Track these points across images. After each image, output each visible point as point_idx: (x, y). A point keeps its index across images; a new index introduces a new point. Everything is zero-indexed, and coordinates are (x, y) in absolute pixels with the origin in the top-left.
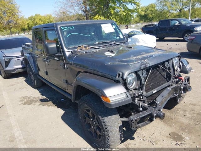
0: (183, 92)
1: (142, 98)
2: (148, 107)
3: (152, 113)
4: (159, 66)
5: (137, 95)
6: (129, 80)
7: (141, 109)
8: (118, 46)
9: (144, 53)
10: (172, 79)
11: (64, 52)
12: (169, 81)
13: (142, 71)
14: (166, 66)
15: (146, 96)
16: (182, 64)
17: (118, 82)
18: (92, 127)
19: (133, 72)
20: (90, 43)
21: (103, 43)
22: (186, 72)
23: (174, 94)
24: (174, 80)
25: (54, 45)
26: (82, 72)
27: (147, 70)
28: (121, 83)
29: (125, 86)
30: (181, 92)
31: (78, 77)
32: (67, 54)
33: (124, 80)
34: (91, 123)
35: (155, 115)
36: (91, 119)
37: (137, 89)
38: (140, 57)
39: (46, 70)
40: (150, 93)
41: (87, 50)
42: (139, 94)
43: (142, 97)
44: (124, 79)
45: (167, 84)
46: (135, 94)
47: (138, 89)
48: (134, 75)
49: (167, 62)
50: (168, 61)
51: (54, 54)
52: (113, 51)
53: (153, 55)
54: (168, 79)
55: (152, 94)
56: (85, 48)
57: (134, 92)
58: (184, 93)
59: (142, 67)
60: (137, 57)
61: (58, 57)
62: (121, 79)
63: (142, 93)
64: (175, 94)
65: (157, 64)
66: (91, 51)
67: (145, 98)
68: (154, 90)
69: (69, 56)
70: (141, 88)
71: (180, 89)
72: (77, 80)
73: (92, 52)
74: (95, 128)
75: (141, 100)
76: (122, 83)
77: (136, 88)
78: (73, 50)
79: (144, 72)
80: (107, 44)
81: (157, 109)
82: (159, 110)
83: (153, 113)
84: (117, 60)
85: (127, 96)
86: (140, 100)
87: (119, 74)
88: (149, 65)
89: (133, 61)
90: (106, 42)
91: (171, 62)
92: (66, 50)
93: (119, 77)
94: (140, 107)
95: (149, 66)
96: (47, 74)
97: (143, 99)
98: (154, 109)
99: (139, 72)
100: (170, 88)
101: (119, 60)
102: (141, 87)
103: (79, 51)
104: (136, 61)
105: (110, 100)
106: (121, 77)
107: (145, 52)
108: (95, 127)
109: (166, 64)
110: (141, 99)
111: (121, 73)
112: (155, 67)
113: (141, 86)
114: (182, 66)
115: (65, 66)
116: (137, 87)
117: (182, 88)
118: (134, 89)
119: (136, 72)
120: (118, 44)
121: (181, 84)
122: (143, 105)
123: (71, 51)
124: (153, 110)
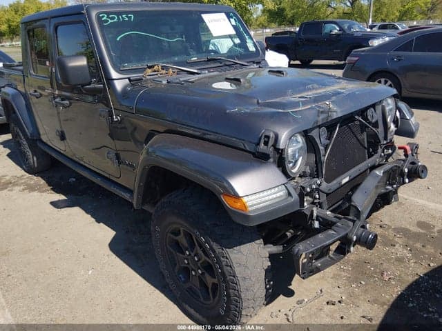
0: (407, 180)
1: (317, 196)
2: (335, 220)
3: (347, 234)
4: (356, 117)
5: (308, 190)
6: (289, 151)
7: (317, 225)
8: (244, 70)
9: (316, 86)
10: (380, 150)
11: (110, 80)
12: (373, 155)
13: (320, 128)
14: (369, 117)
15: (326, 191)
16: (400, 115)
17: (262, 158)
18: (193, 273)
19: (300, 133)
20: (176, 59)
21: (209, 60)
22: (410, 134)
23: (386, 184)
24: (383, 152)
25: (83, 62)
26: (160, 132)
27: (330, 126)
28: (271, 160)
29: (281, 168)
30: (403, 180)
31: (152, 146)
32: (119, 85)
33: (278, 153)
34: (188, 263)
35: (355, 238)
36: (187, 253)
37: (308, 174)
38: (309, 94)
39: (61, 127)
40: (334, 184)
41: (171, 75)
42: (314, 186)
43: (319, 194)
44: (279, 149)
45: (369, 162)
46: (303, 188)
47: (310, 176)
48: (300, 139)
49: (372, 109)
50: (373, 106)
51: (83, 86)
52: (238, 80)
53: (342, 91)
54: (371, 150)
55: (338, 186)
56: (164, 72)
57: (302, 182)
58: (409, 182)
59: (320, 118)
60: (305, 94)
61: (94, 92)
62: (272, 149)
63: (320, 185)
64: (390, 185)
65: (352, 113)
66: (181, 79)
67: (324, 198)
68: (344, 176)
69: (124, 89)
70: (316, 173)
71: (402, 174)
72: (148, 153)
73: (184, 81)
74: (200, 272)
75: (316, 201)
76: (274, 161)
77: (304, 172)
78: (133, 76)
79: (324, 131)
80: (219, 65)
81: (359, 223)
82: (363, 227)
83: (350, 235)
84: (256, 101)
85: (289, 194)
86: (313, 203)
87: (268, 137)
88: (335, 113)
89: (296, 104)
90: (215, 59)
91: (379, 108)
92: (114, 74)
93: (266, 143)
94: (313, 220)
95: (335, 117)
96: (63, 137)
97: (319, 199)
98: (351, 224)
99: (313, 132)
100: (379, 172)
101: (260, 101)
102: (317, 171)
103: (150, 79)
104: (304, 103)
105: (248, 204)
106: (273, 146)
107: (318, 84)
108: (199, 268)
109: (370, 112)
110: (315, 198)
111: (272, 135)
112: (347, 120)
113: (317, 167)
114: (401, 118)
115: (112, 116)
116: (308, 170)
117: (406, 170)
118: (300, 176)
119: (305, 134)
120: (246, 64)
121: (403, 160)
122: (321, 215)
123: (129, 79)
124: (349, 226)
